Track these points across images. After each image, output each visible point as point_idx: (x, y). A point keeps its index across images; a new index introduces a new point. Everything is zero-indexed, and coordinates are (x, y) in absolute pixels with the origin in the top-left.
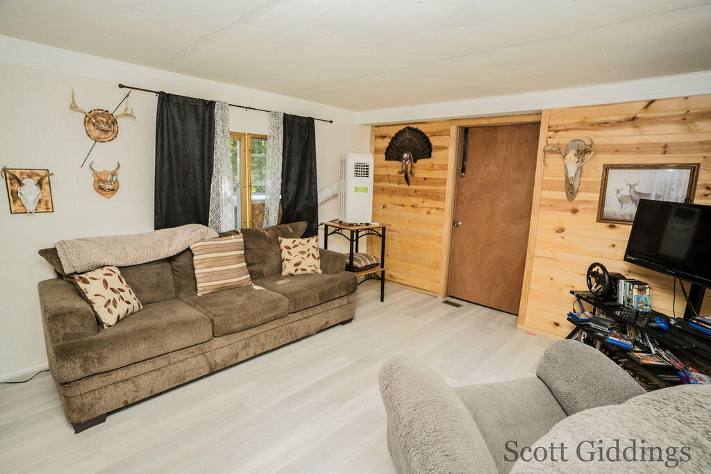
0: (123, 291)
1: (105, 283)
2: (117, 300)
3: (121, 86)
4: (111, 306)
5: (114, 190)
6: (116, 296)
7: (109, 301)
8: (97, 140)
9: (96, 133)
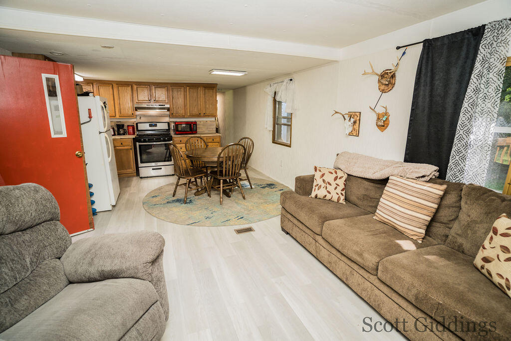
0: (330, 185)
1: (323, 175)
2: (322, 187)
3: (398, 48)
4: (317, 188)
5: (383, 126)
6: (323, 185)
7: (318, 185)
8: (383, 91)
9: (383, 87)
